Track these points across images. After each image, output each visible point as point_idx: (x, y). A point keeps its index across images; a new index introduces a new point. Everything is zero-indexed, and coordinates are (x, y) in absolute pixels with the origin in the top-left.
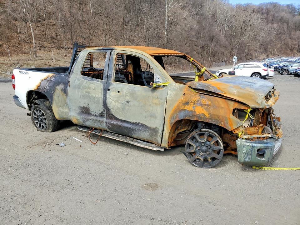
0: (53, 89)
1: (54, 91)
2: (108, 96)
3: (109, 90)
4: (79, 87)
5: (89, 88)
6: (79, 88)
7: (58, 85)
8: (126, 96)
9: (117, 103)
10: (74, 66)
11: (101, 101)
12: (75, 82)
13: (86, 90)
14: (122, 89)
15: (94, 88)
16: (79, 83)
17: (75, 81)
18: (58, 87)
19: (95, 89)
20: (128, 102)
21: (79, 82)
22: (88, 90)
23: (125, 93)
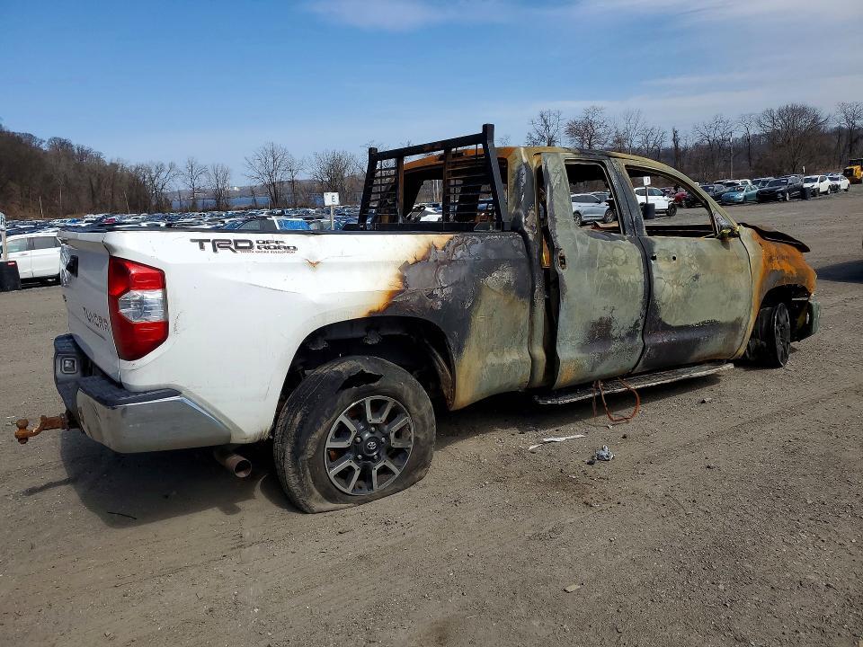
0: (470, 291)
1: (476, 297)
2: (655, 274)
3: (654, 258)
4: (590, 262)
5: (615, 260)
6: (593, 265)
7: (490, 272)
8: (690, 265)
9: (675, 286)
10: (551, 203)
11: (641, 289)
12: (576, 250)
13: (609, 267)
14: (678, 251)
15: (623, 258)
16: (590, 252)
17: (575, 244)
18: (489, 278)
19: (626, 262)
20: (697, 277)
21: (587, 248)
22: (614, 266)
23: (686, 259)
